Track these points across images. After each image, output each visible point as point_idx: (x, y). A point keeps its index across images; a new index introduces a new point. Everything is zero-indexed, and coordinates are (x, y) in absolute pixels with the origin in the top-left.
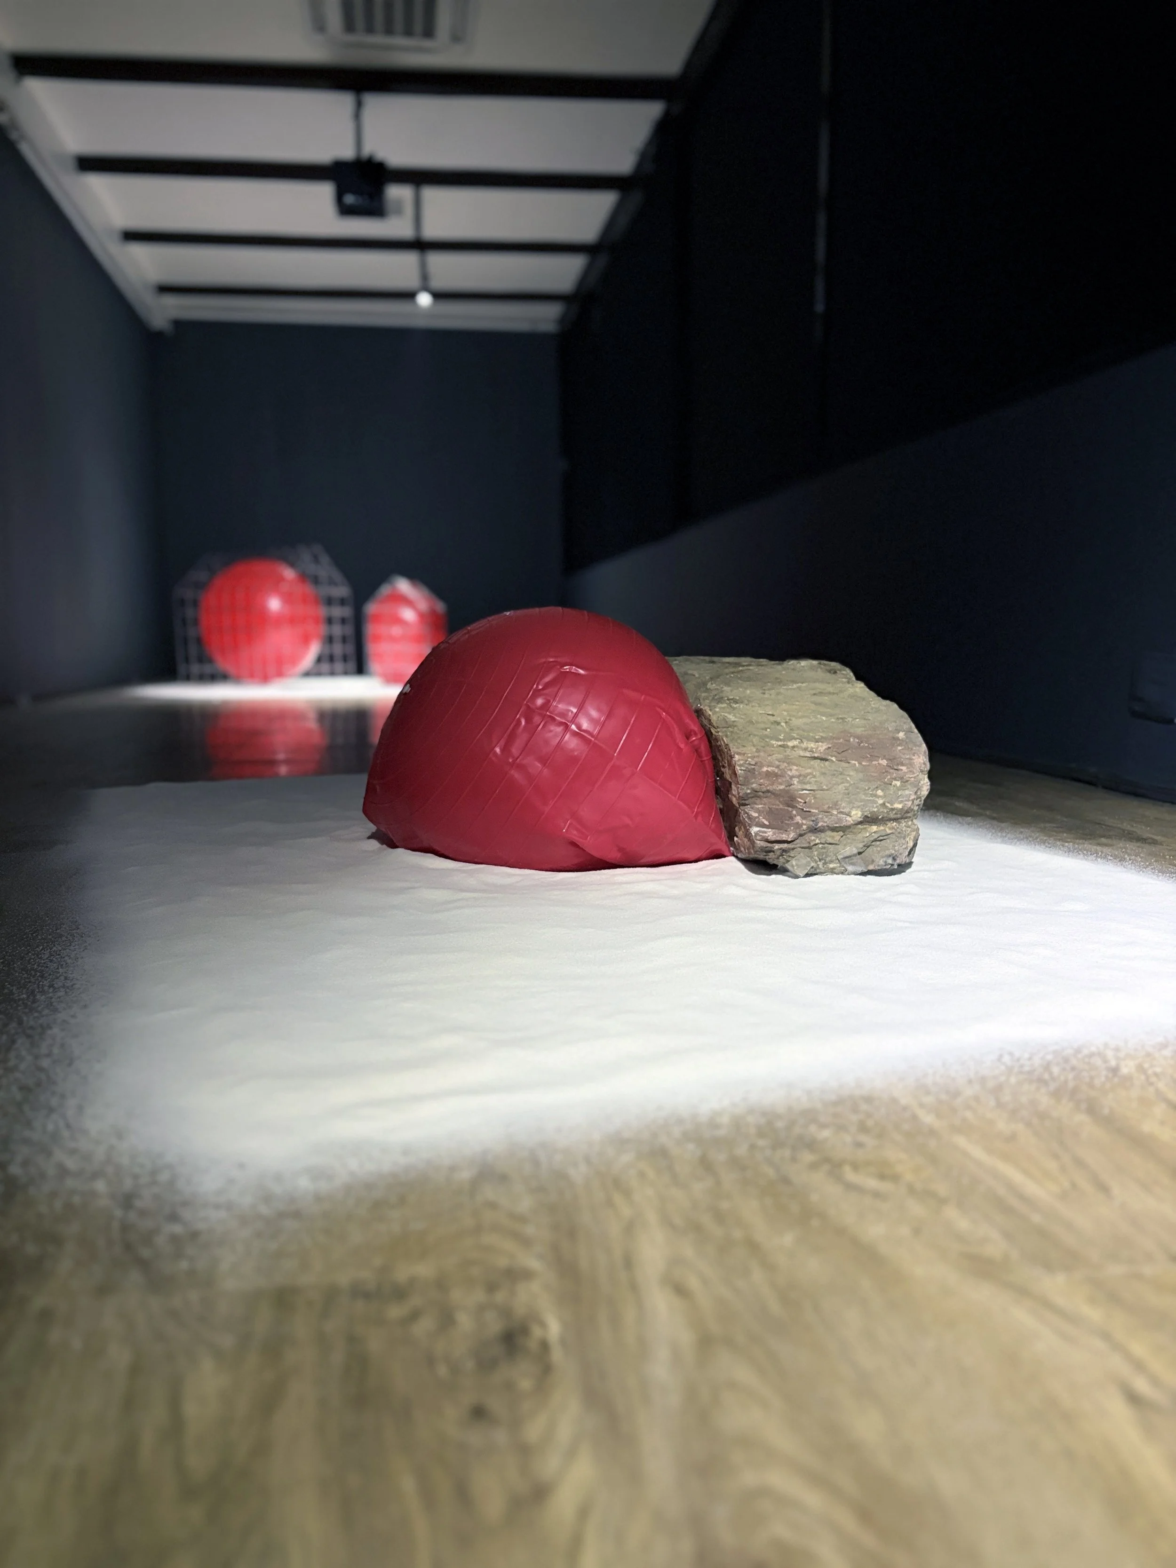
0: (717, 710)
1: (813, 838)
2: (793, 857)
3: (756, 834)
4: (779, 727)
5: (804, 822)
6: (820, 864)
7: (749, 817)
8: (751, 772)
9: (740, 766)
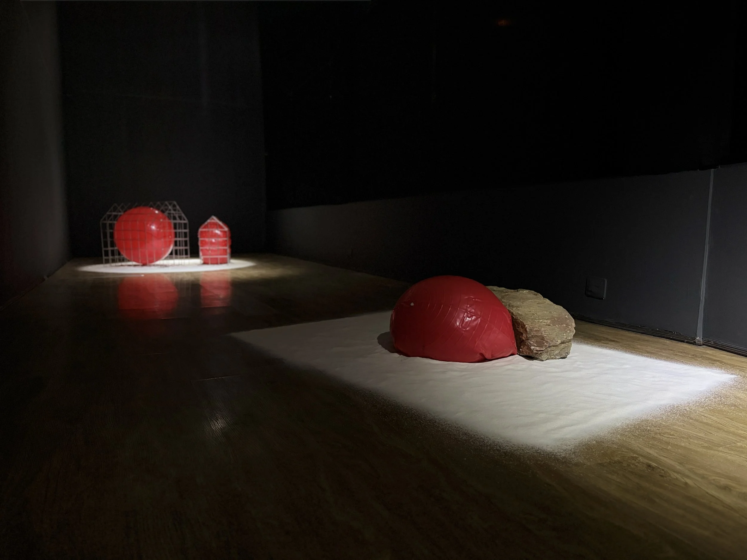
1: (548, 349)
2: (543, 355)
3: (533, 349)
4: (534, 316)
5: (547, 345)
6: (549, 357)
7: (530, 343)
8: (531, 330)
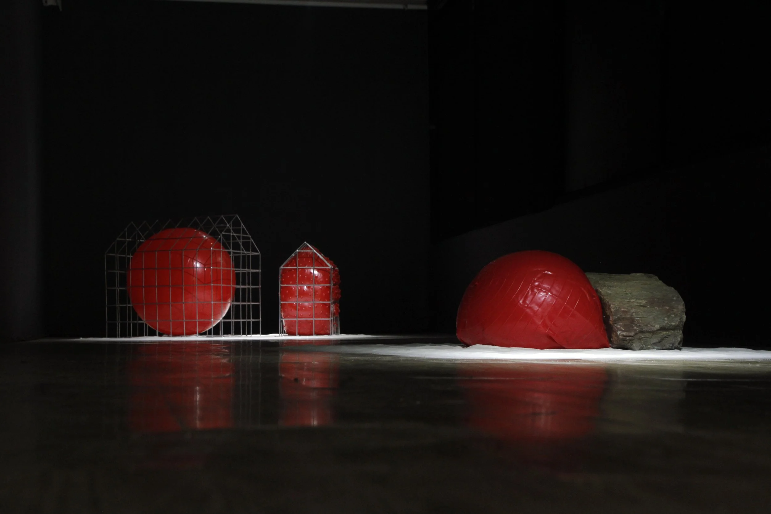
0: (604, 289)
1: (641, 335)
2: (634, 343)
3: (620, 334)
4: (628, 295)
5: (638, 329)
6: (644, 346)
7: (617, 328)
8: (617, 311)
9: (613, 308)
